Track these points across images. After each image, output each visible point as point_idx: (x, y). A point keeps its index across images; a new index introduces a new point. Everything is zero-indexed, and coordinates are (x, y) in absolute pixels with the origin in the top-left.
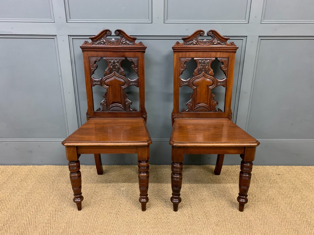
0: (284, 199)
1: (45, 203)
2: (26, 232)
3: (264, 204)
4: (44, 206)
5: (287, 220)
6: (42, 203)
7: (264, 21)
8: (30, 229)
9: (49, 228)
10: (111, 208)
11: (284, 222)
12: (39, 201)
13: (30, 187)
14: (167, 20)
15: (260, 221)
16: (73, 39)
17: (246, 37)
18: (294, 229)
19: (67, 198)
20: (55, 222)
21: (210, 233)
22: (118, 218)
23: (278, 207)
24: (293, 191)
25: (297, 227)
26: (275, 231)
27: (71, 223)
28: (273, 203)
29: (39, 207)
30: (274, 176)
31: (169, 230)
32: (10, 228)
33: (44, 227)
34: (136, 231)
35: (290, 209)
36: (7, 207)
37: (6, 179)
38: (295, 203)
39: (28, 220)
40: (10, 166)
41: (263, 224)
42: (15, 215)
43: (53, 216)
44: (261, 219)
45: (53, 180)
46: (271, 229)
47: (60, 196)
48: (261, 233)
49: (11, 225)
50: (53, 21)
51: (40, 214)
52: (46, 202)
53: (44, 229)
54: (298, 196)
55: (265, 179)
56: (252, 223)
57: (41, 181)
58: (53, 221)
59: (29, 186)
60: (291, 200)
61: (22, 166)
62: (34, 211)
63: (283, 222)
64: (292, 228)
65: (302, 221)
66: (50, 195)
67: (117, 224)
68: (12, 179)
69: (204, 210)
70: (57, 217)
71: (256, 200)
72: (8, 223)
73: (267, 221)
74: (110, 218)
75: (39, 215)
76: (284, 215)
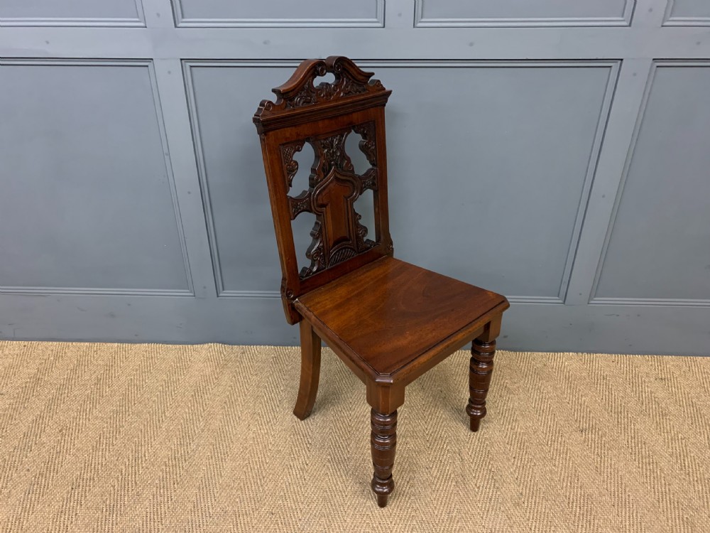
0: (668, 442)
1: (151, 438)
2: (119, 505)
3: (622, 455)
4: (152, 447)
5: (671, 496)
6: (146, 439)
7: (671, 19)
8: (126, 499)
9: (166, 499)
10: (290, 454)
11: (664, 502)
12: (140, 433)
13: (117, 398)
14: (423, 20)
15: (611, 498)
16: (191, 66)
17: (619, 62)
18: (685, 519)
19: (197, 426)
20: (176, 485)
21: (500, 523)
22: (305, 479)
23: (653, 463)
24: (692, 424)
25: (691, 515)
26: (643, 524)
27: (208, 488)
28: (644, 453)
29: (140, 448)
30: (651, 382)
31: (413, 514)
32: (86, 497)
33: (154, 496)
34: (344, 513)
35: (682, 469)
36: (74, 445)
37: (66, 377)
38: (692, 455)
39: (120, 479)
40: (70, 344)
41: (618, 505)
42: (93, 466)
43: (171, 470)
44: (614, 493)
45: (165, 381)
46: (633, 518)
47: (182, 421)
48: (612, 528)
49: (88, 488)
50: (142, 24)
51: (144, 465)
52: (154, 437)
53: (155, 500)
54: (700, 436)
55: (629, 391)
56: (592, 503)
57: (140, 382)
58: (172, 483)
59: (115, 395)
60: (686, 446)
61: (96, 344)
62: (130, 456)
63: (663, 500)
64: (681, 517)
65: (705, 500)
66: (161, 419)
67: (304, 495)
68: (78, 377)
69: (490, 467)
70: (178, 472)
71: (607, 445)
72: (81, 484)
73: (627, 497)
74: (290, 481)
75: (143, 467)
76: (665, 484)
